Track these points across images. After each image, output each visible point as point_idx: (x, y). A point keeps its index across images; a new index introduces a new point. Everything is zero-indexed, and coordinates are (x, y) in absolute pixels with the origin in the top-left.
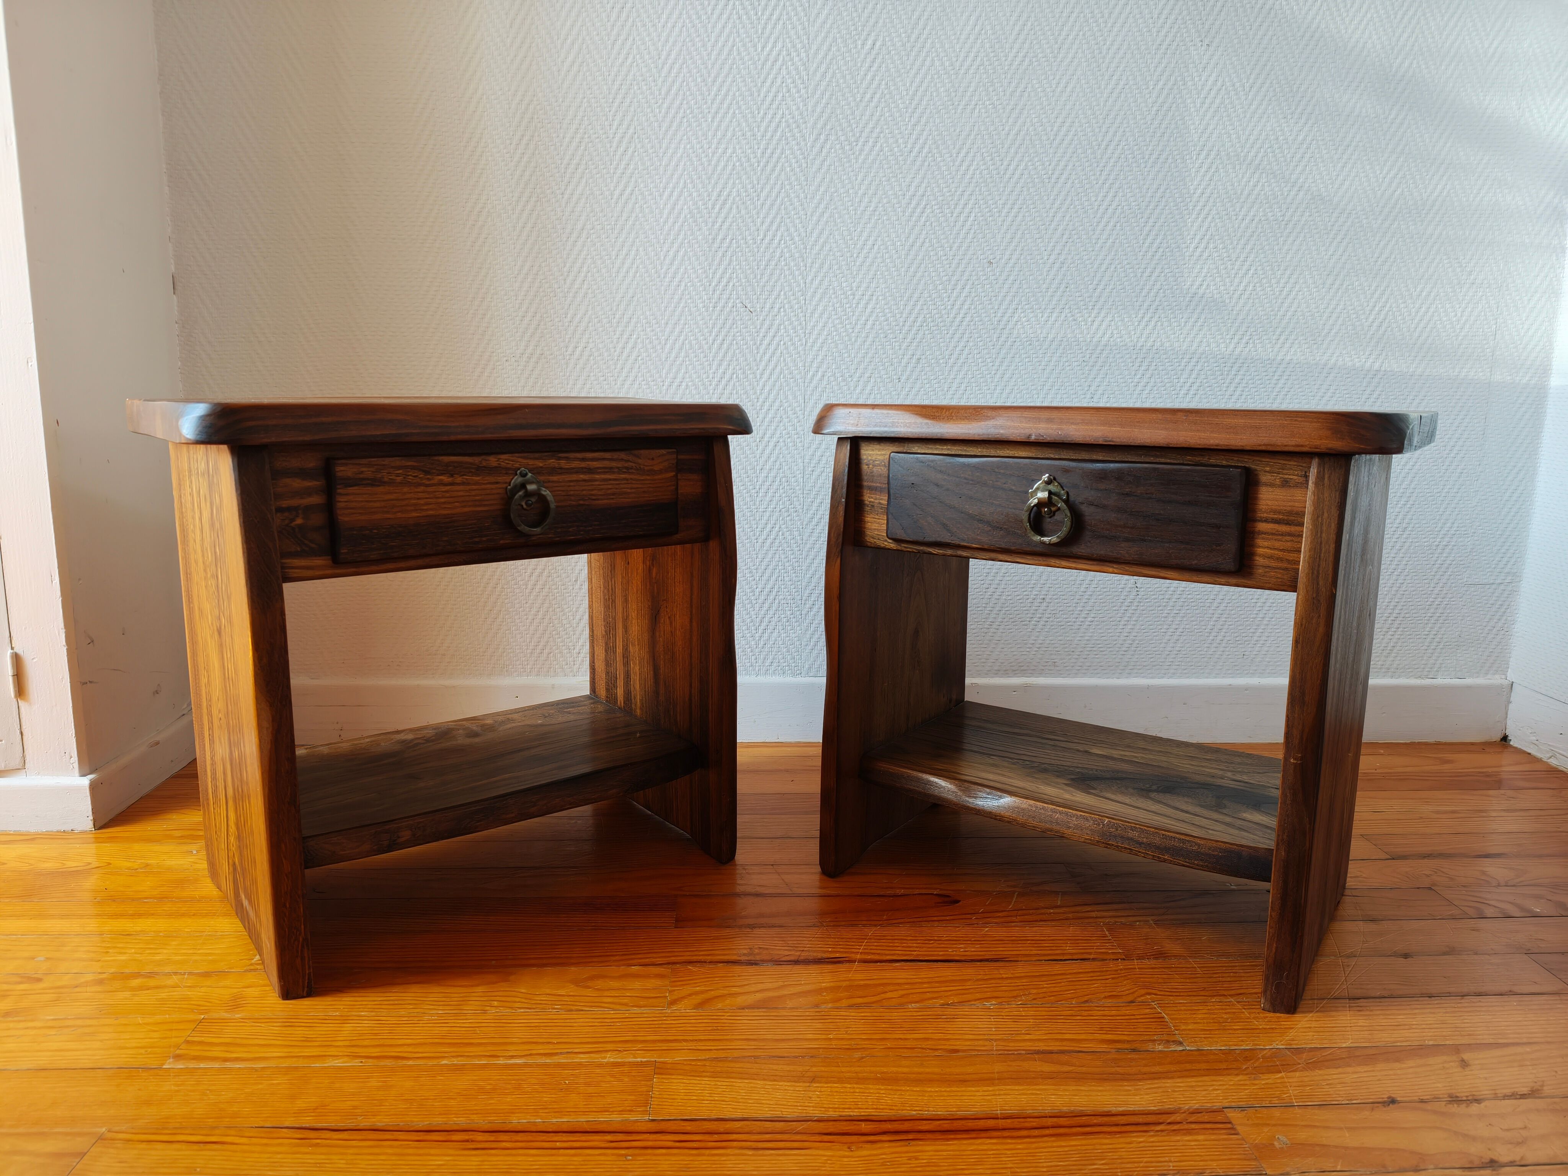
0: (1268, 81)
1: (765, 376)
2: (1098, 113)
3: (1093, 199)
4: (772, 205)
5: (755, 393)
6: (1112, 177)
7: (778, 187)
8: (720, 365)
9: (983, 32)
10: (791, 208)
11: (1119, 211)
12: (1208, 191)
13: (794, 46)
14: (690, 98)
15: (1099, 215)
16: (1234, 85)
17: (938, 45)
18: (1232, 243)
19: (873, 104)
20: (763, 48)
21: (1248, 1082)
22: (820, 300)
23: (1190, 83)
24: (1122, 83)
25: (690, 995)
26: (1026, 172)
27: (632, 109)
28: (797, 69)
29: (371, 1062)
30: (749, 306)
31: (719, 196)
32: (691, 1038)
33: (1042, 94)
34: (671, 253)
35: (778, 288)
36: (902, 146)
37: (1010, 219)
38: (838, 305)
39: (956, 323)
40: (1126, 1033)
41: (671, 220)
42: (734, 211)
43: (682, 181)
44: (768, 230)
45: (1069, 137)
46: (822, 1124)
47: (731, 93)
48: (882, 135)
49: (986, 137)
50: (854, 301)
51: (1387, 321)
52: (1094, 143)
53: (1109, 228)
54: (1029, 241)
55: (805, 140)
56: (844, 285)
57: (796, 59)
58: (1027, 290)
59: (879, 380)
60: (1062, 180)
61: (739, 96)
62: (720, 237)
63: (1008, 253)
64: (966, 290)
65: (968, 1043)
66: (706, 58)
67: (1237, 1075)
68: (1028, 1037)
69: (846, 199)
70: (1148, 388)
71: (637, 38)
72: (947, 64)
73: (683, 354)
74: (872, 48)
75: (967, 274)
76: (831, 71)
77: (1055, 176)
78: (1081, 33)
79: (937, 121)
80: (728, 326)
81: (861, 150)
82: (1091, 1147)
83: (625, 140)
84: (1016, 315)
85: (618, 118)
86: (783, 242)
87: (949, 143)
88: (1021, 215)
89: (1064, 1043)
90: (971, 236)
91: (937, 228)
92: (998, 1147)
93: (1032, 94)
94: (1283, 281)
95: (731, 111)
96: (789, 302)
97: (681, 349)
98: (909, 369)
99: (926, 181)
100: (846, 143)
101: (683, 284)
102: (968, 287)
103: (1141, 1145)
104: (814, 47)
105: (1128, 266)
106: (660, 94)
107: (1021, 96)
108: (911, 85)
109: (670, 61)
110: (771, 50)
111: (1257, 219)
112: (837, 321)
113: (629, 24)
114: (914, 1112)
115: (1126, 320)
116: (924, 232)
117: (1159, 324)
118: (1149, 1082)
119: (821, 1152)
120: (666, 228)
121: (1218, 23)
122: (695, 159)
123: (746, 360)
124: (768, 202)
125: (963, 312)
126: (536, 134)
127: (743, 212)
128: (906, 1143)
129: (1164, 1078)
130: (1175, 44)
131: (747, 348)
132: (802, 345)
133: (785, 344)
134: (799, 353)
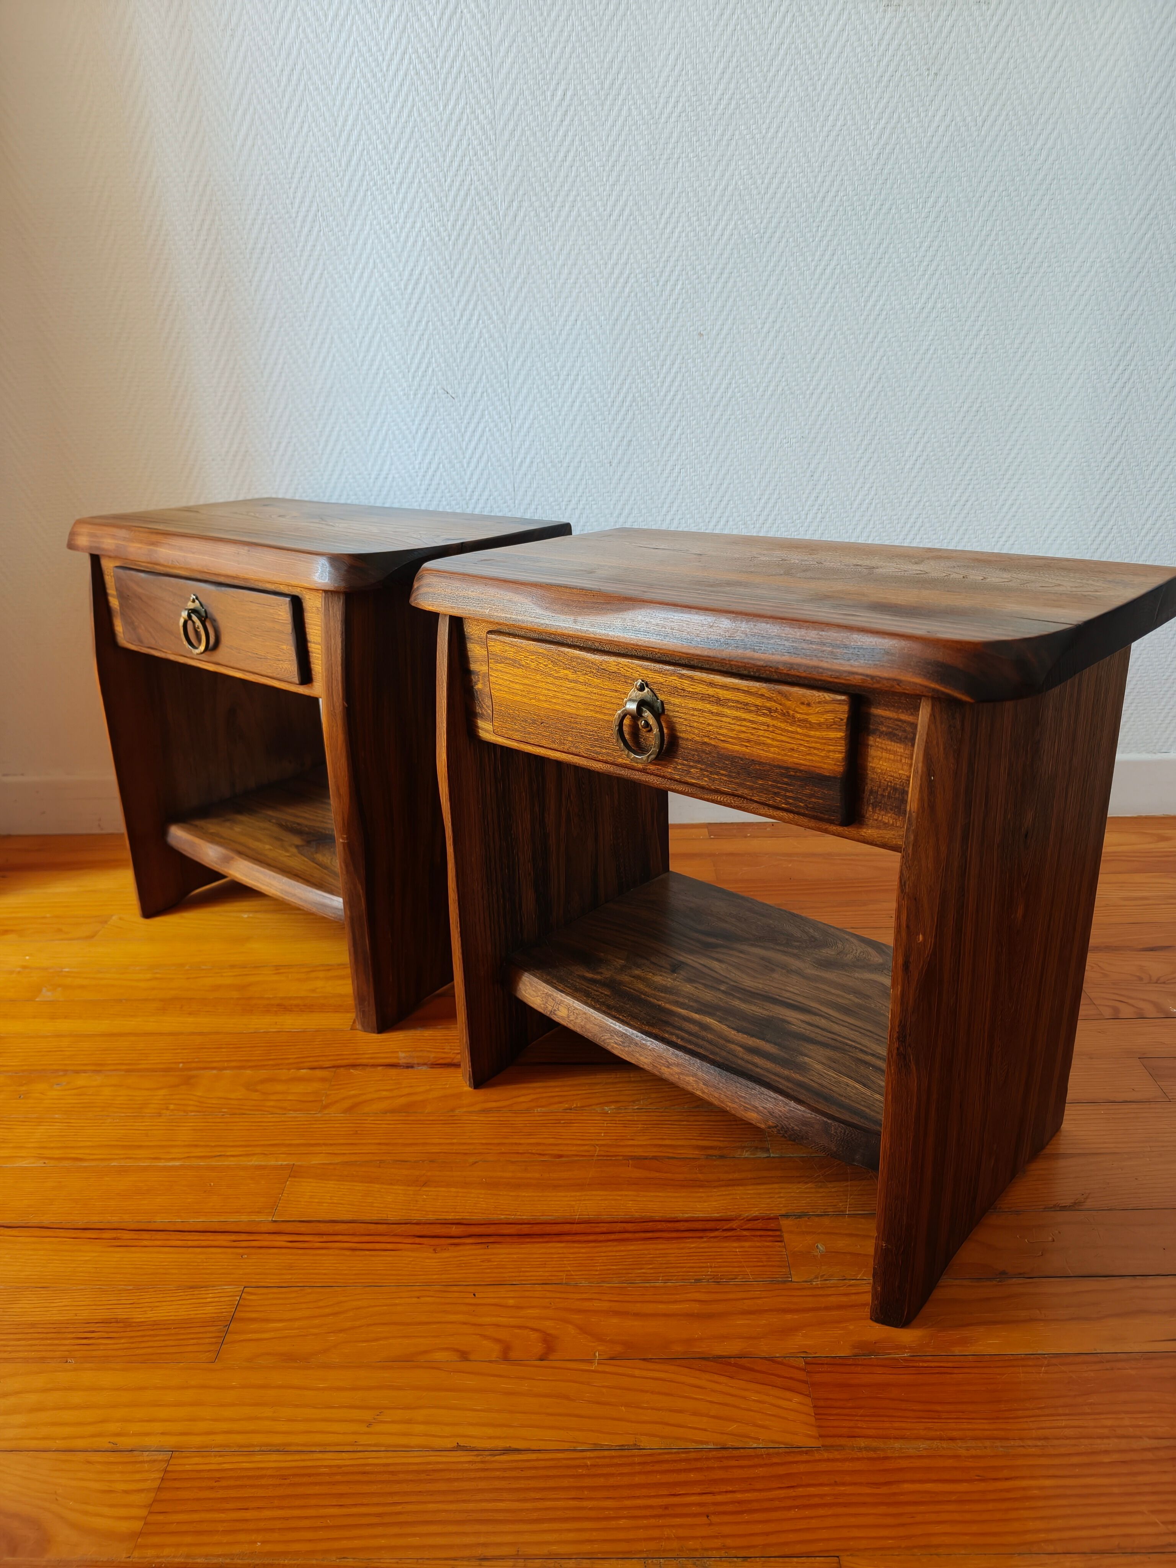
0: (1004, 113)
1: (473, 465)
2: (813, 160)
3: (809, 259)
4: (467, 282)
5: (463, 483)
6: (830, 233)
7: (472, 261)
8: (425, 455)
9: (684, 72)
10: (486, 284)
11: (838, 271)
12: (936, 243)
13: (478, 102)
14: (372, 168)
15: (816, 276)
16: (964, 120)
17: (634, 92)
18: (961, 302)
19: (567, 164)
20: (445, 106)
21: (813, 1190)
22: (524, 383)
23: (915, 120)
24: (839, 124)
25: (344, 1099)
26: (736, 232)
27: (313, 184)
28: (482, 128)
29: (52, 1163)
30: (450, 392)
31: (411, 275)
32: (331, 1142)
33: (751, 142)
34: (367, 339)
35: (479, 372)
36: (601, 209)
37: (720, 285)
38: (543, 386)
39: (667, 402)
41: (364, 304)
42: (428, 290)
43: (371, 261)
44: (464, 310)
45: (782, 190)
46: (418, 1227)
47: (415, 160)
48: (579, 198)
49: (691, 194)
50: (560, 382)
51: (1131, 381)
52: (810, 195)
53: (828, 290)
54: (741, 308)
55: (497, 208)
56: (548, 365)
57: (481, 117)
58: (741, 363)
59: (590, 465)
60: (775, 240)
61: (424, 162)
62: (415, 319)
63: (719, 323)
64: (676, 366)
65: (574, 1148)
66: (385, 122)
67: (807, 1183)
68: (631, 1142)
69: (545, 272)
70: (871, 464)
71: (311, 104)
72: (645, 112)
73: (387, 445)
74: (563, 99)
75: (676, 348)
76: (519, 128)
77: (768, 235)
78: (793, 68)
79: (638, 179)
80: (430, 414)
81: (558, 216)
82: (646, 1252)
83: (310, 218)
84: (730, 391)
85: (299, 194)
86: (481, 322)
87: (652, 203)
88: (732, 280)
89: (661, 1149)
90: (679, 306)
91: (643, 299)
92: (565, 1251)
93: (741, 142)
94: (1017, 341)
95: (416, 181)
96: (492, 386)
97: (384, 440)
98: (620, 452)
99: (628, 247)
100: (541, 209)
101: (381, 371)
102: (678, 361)
103: (692, 1251)
104: (500, 102)
105: (849, 332)
106: (340, 166)
107: (728, 145)
108: (607, 140)
109: (348, 128)
110: (454, 108)
111: (989, 274)
112: (542, 405)
113: (301, 88)
114: (503, 1217)
115: (847, 391)
116: (629, 304)
117: (883, 394)
118: (723, 1189)
119: (410, 1254)
120: (360, 313)
121: (947, 47)
122: (382, 236)
123: (451, 449)
124: (463, 280)
125: (673, 389)
126: (217, 218)
127: (437, 291)
128: (485, 1246)
129: (738, 1185)
130: (898, 74)
131: (452, 436)
132: (508, 430)
133: (490, 430)
134: (505, 439)
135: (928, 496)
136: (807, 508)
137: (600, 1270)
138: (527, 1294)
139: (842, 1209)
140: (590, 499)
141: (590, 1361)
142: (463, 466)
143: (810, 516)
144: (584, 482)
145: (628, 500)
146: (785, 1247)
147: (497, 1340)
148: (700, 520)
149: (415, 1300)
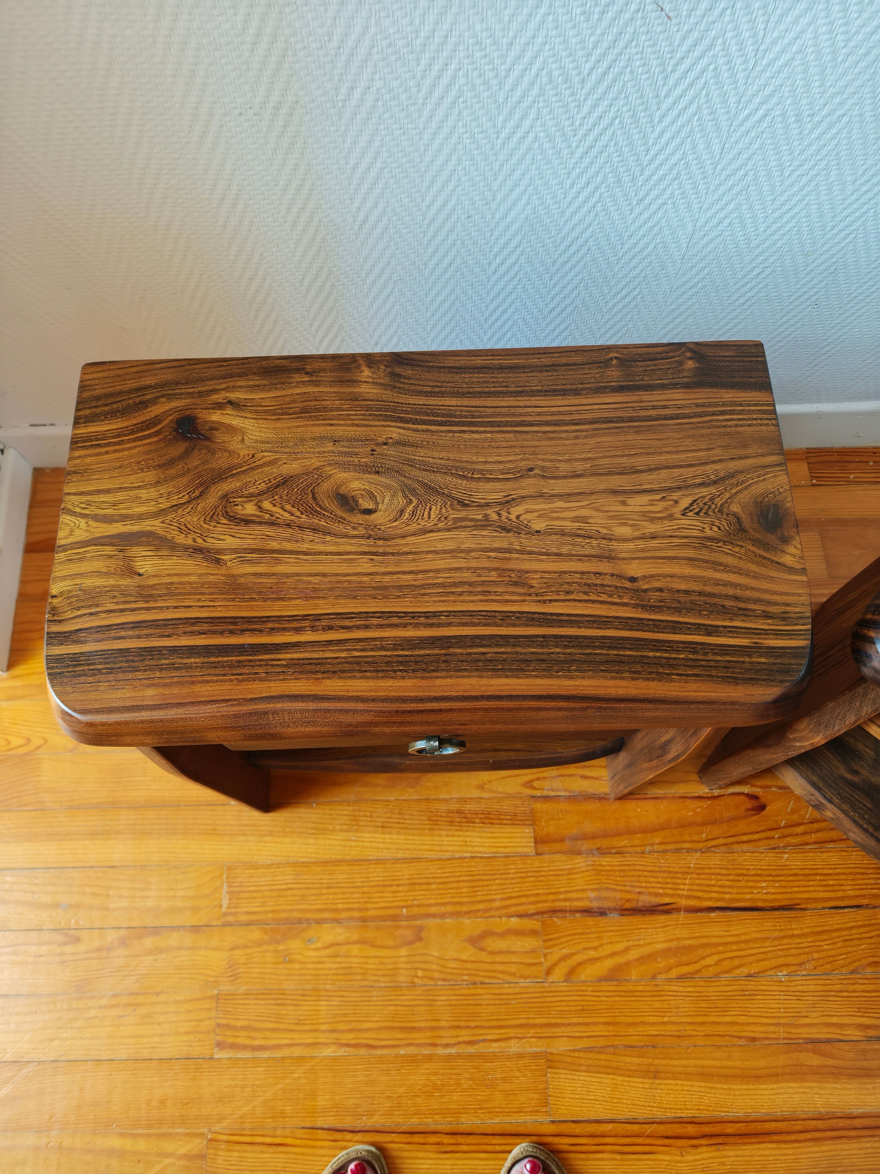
1: (669, 118)
5: (645, 144)
29: (351, 1051)
65: (763, 1029)
80: (621, 43)
82: (834, 1153)
89: (831, 1030)
119: (663, 1157)
123: (641, 97)
131: (647, 79)
132: (745, 70)
134: (735, 83)
140: (833, 163)
142: (651, 121)
144: (835, 142)
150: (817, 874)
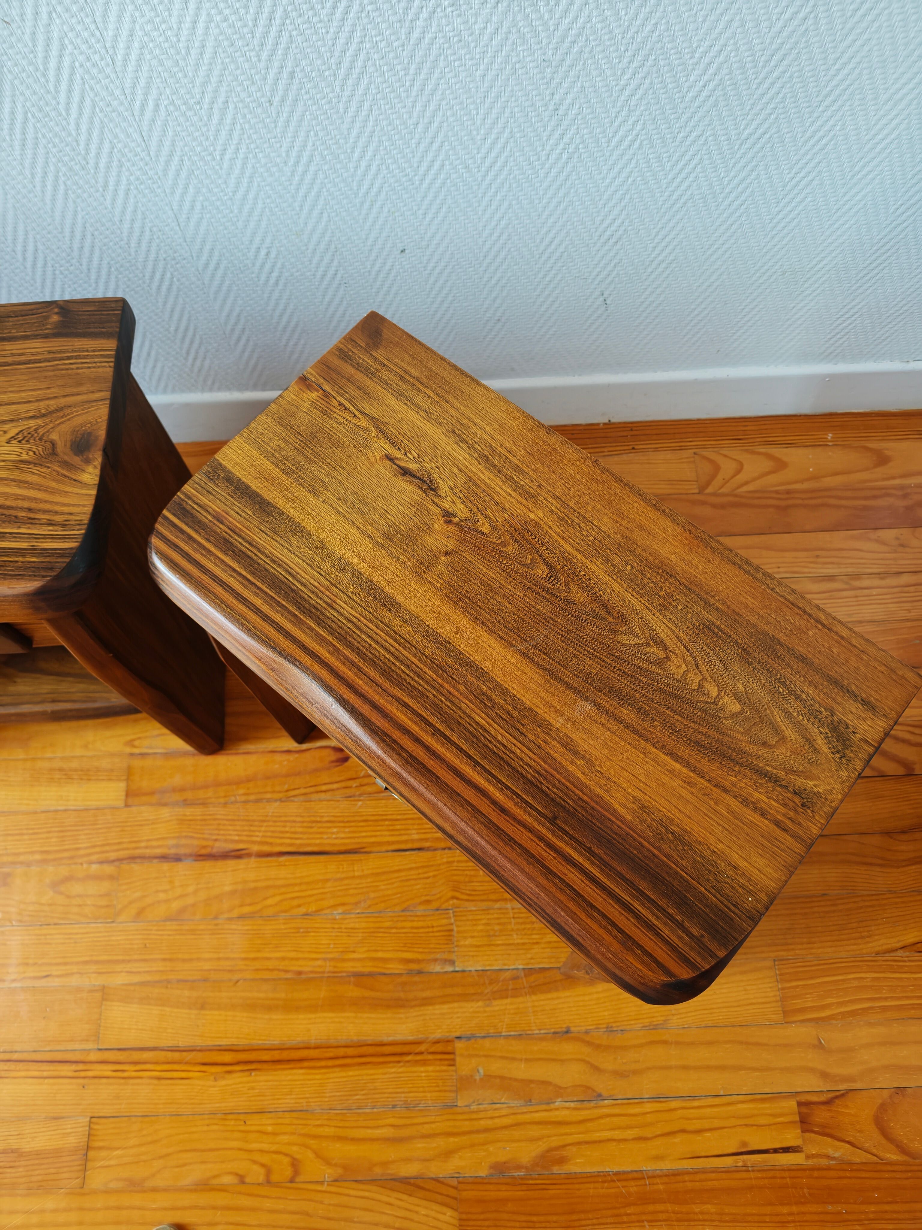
1: (74, 112)
5: (70, 134)
21: (482, 1009)
25: (131, 902)
39: (338, 16)
40: (421, 950)
46: (201, 1054)
65: (311, 963)
67: (478, 1001)
68: (353, 955)
70: (640, 92)
82: (360, 1078)
89: (375, 963)
92: (304, 1077)
98: (281, 87)
103: (393, 1076)
112: (148, 27)
114: (260, 1042)
118: (417, 1009)
119: (198, 1082)
123: (35, 93)
128: (249, 1073)
129: (429, 1004)
131: (28, 77)
132: (108, 65)
133: (81, 66)
134: (108, 77)
135: (713, 129)
136: (548, 148)
137: (330, 1097)
138: (280, 1121)
139: (500, 1030)
140: (252, 146)
141: (322, 1183)
142: (60, 115)
143: (553, 156)
144: (238, 127)
145: (305, 146)
146: (456, 1071)
147: (263, 1165)
148: (406, 165)
149: (205, 1128)
150: (386, 820)
